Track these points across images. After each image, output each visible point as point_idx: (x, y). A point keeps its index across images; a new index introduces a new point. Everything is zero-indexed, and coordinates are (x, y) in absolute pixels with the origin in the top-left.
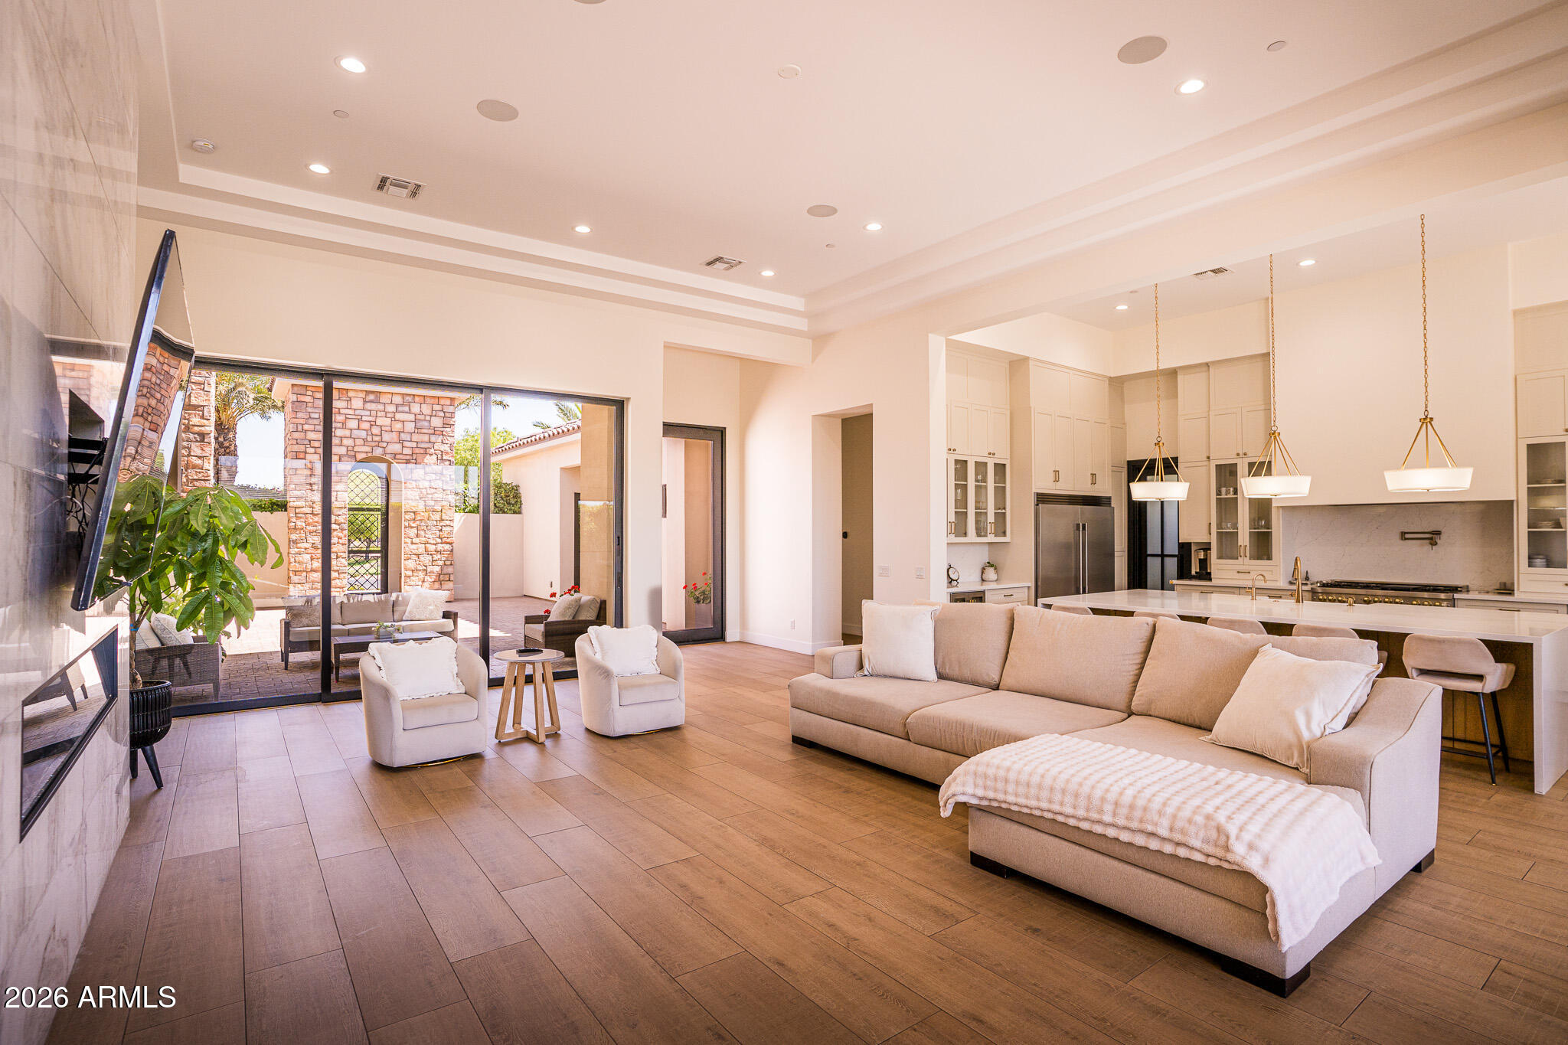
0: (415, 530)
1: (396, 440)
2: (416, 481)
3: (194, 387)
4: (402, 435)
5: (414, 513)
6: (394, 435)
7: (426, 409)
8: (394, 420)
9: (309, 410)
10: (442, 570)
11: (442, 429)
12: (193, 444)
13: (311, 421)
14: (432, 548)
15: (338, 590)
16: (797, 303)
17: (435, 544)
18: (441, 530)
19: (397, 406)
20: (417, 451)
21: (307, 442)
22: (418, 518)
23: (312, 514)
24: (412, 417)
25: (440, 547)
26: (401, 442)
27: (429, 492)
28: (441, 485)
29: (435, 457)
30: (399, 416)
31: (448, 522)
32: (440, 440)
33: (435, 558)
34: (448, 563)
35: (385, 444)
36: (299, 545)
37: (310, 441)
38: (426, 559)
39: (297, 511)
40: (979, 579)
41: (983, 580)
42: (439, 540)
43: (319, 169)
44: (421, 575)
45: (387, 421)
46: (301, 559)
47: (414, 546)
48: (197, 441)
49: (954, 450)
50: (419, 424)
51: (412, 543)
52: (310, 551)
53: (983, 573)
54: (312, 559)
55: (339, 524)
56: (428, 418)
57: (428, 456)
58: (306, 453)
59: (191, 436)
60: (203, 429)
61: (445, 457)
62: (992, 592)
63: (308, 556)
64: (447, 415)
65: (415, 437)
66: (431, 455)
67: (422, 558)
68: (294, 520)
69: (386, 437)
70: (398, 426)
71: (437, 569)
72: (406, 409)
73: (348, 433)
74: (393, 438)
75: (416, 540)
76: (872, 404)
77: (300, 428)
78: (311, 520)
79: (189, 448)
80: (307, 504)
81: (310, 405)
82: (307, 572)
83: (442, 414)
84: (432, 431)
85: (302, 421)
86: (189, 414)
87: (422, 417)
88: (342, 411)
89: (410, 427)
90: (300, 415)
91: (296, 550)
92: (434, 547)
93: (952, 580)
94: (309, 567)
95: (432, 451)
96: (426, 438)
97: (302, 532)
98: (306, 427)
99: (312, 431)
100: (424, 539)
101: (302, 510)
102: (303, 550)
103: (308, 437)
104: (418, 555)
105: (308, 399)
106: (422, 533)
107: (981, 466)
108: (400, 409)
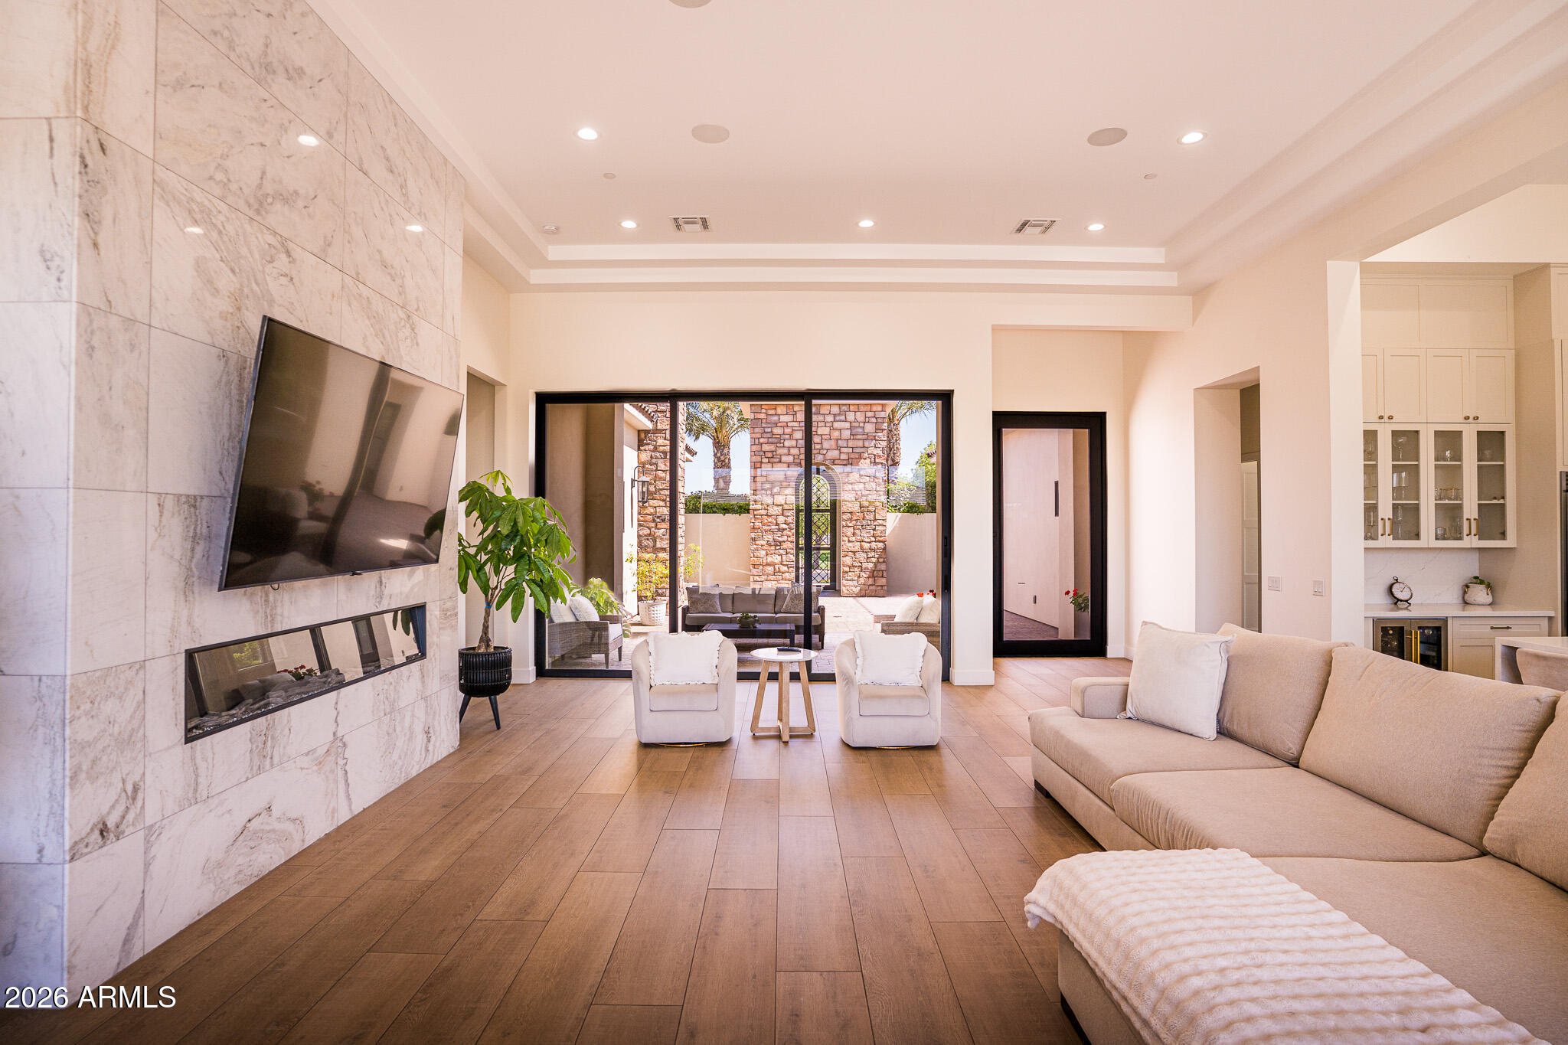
0: (851, 529)
1: (834, 447)
2: (852, 484)
3: (660, 415)
4: (840, 442)
5: (851, 513)
6: (833, 442)
7: (860, 417)
8: (832, 428)
9: (764, 425)
10: (875, 566)
11: (874, 434)
12: (659, 461)
13: (765, 435)
14: (866, 546)
15: (788, 582)
16: (1155, 255)
17: (870, 543)
18: (874, 530)
19: (835, 415)
20: (852, 456)
21: (762, 453)
22: (855, 518)
23: (767, 515)
24: (847, 425)
25: (874, 545)
26: (838, 448)
27: (863, 493)
28: (874, 487)
29: (868, 461)
30: (836, 425)
31: (881, 522)
32: (872, 445)
33: (870, 555)
34: (881, 560)
35: (825, 452)
36: (757, 542)
37: (764, 452)
38: (862, 556)
39: (755, 513)
40: (1460, 600)
41: (1466, 603)
42: (873, 539)
43: (629, 224)
44: (857, 570)
45: (826, 431)
46: (758, 554)
47: (851, 544)
48: (662, 458)
49: (1391, 418)
50: (854, 431)
51: (849, 541)
52: (765, 548)
53: (1465, 592)
54: (767, 555)
55: (788, 524)
56: (862, 425)
57: (862, 461)
58: (761, 462)
59: (658, 454)
61: (877, 460)
62: (1457, 622)
63: (764, 552)
64: (879, 420)
65: (851, 443)
66: (865, 459)
67: (858, 556)
68: (753, 521)
69: (826, 445)
70: (836, 434)
71: (871, 566)
72: (843, 418)
73: (794, 443)
74: (831, 445)
75: (853, 539)
76: (1259, 367)
77: (757, 441)
78: (766, 521)
79: (657, 464)
80: (763, 506)
81: (764, 421)
82: (764, 565)
83: (874, 420)
84: (864, 437)
85: (758, 436)
86: (657, 437)
87: (856, 424)
88: (789, 424)
89: (846, 434)
90: (757, 430)
91: (755, 546)
92: (869, 545)
93: (1398, 600)
94: (765, 561)
95: (866, 455)
96: (860, 443)
97: (759, 530)
98: (762, 440)
99: (766, 444)
100: (859, 538)
101: (759, 512)
102: (760, 546)
103: (764, 449)
104: (854, 553)
105: (762, 416)
106: (857, 532)
107: (1449, 441)
108: (837, 418)
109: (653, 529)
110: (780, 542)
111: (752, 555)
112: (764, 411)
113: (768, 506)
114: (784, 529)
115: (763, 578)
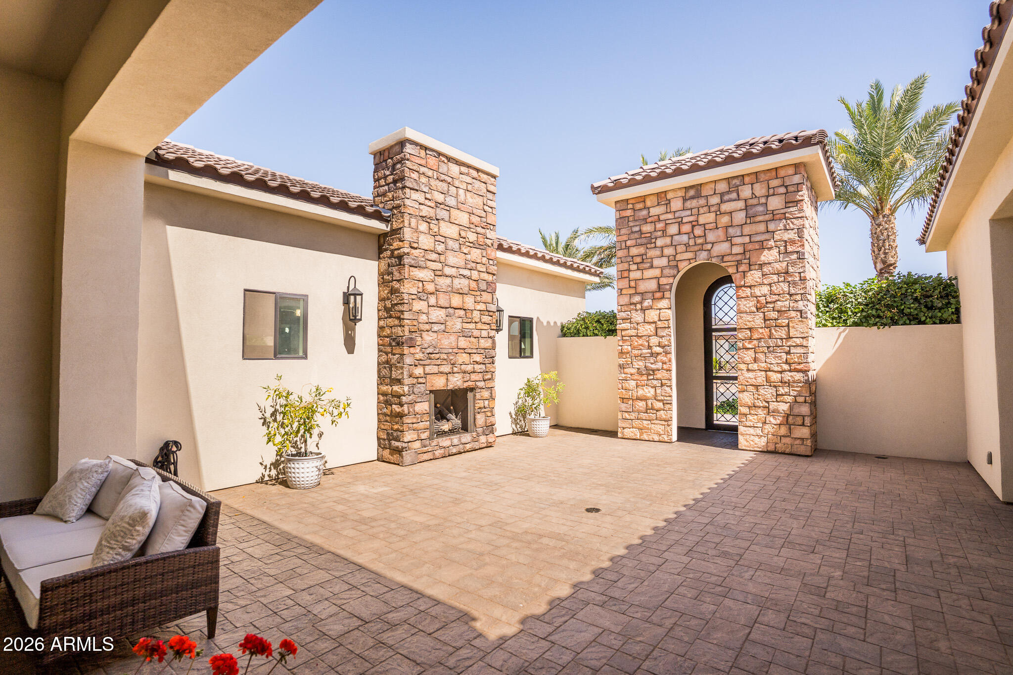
0: (751, 353)
1: (723, 237)
2: (750, 287)
4: (730, 230)
5: (750, 329)
6: (720, 233)
7: (760, 190)
8: (719, 213)
9: (631, 224)
10: (791, 408)
11: (782, 211)
13: (632, 236)
14: (775, 377)
15: (663, 423)
17: (781, 372)
18: (788, 353)
19: (722, 195)
20: (750, 247)
21: (629, 259)
22: (756, 336)
23: (637, 336)
24: (741, 204)
25: (787, 376)
26: (729, 239)
27: (769, 300)
28: (786, 289)
29: (775, 252)
30: (725, 207)
31: (798, 341)
32: (781, 226)
33: (782, 391)
34: (801, 399)
35: (709, 246)
36: (626, 370)
37: (632, 257)
38: (768, 392)
39: (623, 334)
42: (786, 367)
44: (762, 413)
45: (711, 217)
46: (627, 385)
47: (751, 375)
50: (751, 212)
51: (748, 370)
52: (636, 377)
54: (637, 386)
55: (663, 347)
56: (763, 200)
57: (766, 252)
58: (629, 270)
60: (399, 251)
61: (790, 249)
63: (633, 383)
64: (791, 189)
65: (747, 230)
66: (770, 249)
67: (762, 391)
68: (621, 343)
69: (711, 237)
70: (725, 220)
71: (784, 407)
72: (734, 195)
73: (668, 240)
74: (719, 236)
75: (755, 366)
77: (623, 245)
78: (636, 343)
80: (632, 325)
81: (631, 219)
82: (633, 400)
83: (782, 190)
84: (767, 217)
85: (625, 238)
87: (755, 201)
88: (662, 218)
89: (740, 217)
90: (623, 231)
91: (623, 375)
92: (779, 375)
95: (772, 243)
96: (762, 227)
97: (628, 355)
98: (629, 243)
99: (634, 246)
100: (763, 365)
101: (627, 332)
102: (629, 376)
103: (631, 254)
104: (757, 387)
105: (629, 213)
106: (761, 356)
108: (726, 198)
109: (390, 355)
110: (653, 371)
111: (620, 386)
112: (630, 206)
113: (638, 324)
114: (658, 354)
115: (633, 415)
